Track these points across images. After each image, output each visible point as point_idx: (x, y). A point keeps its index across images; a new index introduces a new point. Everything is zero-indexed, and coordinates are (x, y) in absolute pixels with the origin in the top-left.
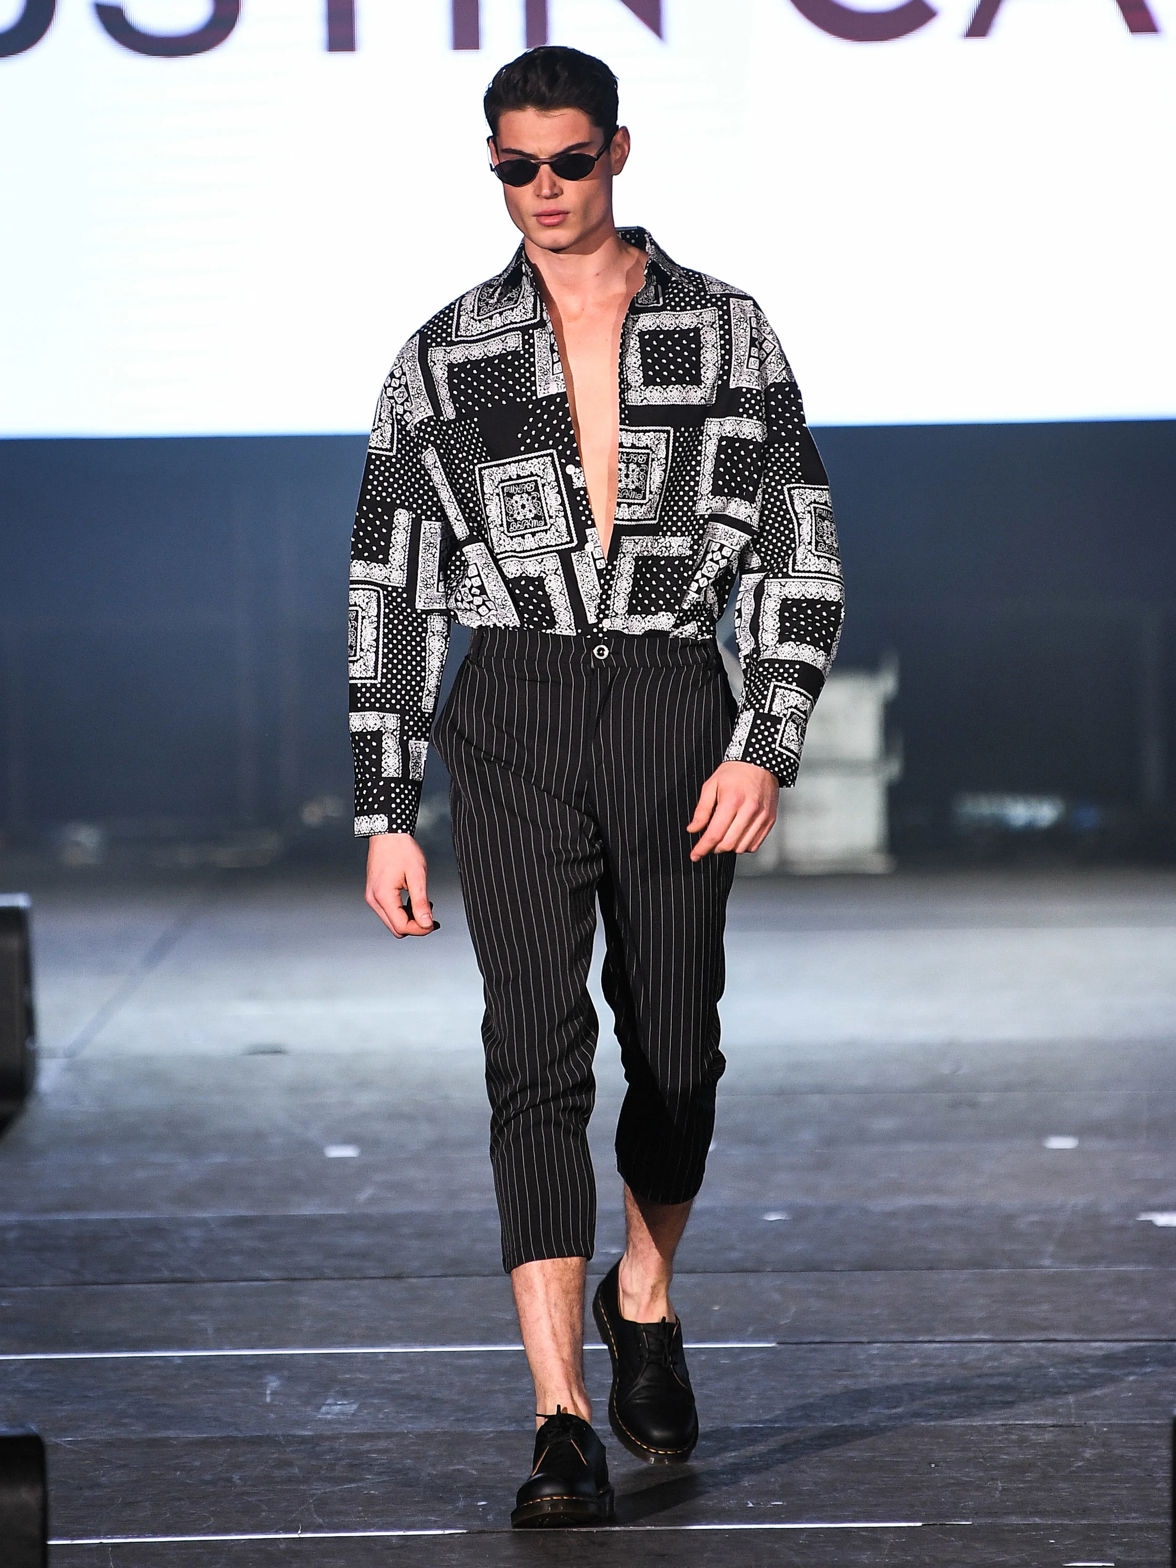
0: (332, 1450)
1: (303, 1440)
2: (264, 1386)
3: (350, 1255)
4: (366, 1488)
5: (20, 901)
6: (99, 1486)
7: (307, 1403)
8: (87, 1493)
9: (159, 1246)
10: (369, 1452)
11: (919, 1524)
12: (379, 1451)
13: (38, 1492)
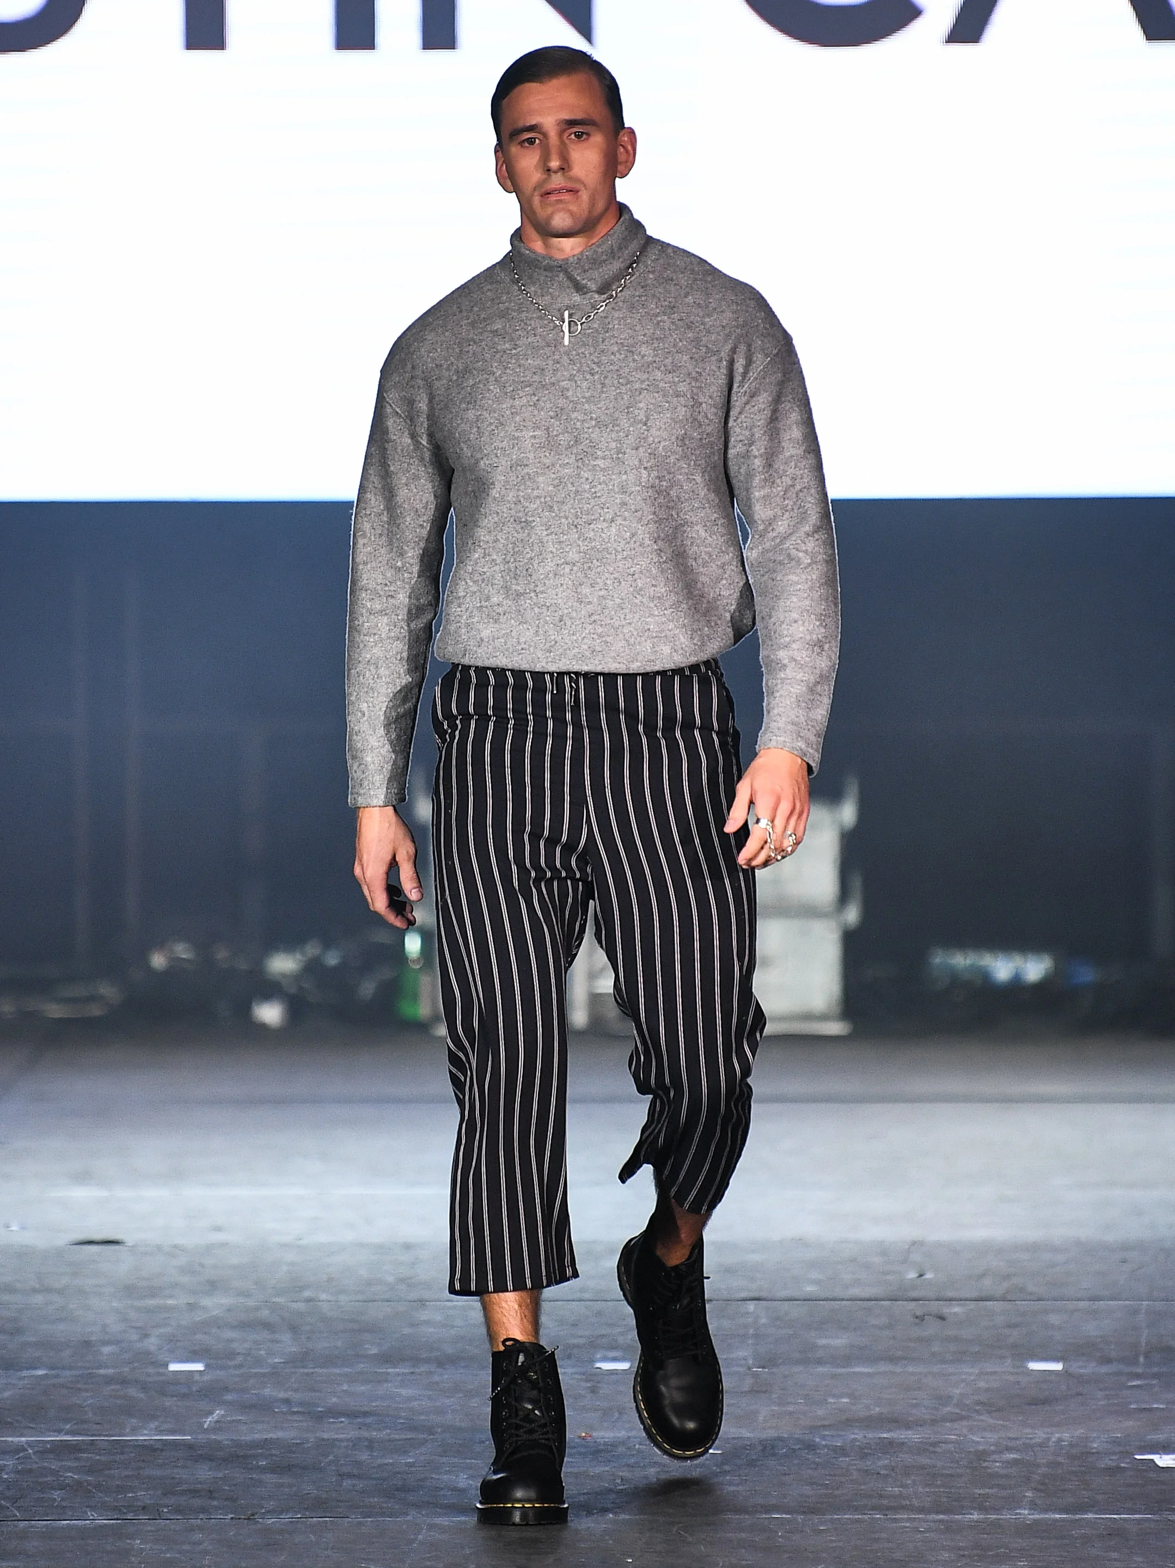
3: (194, 1493)
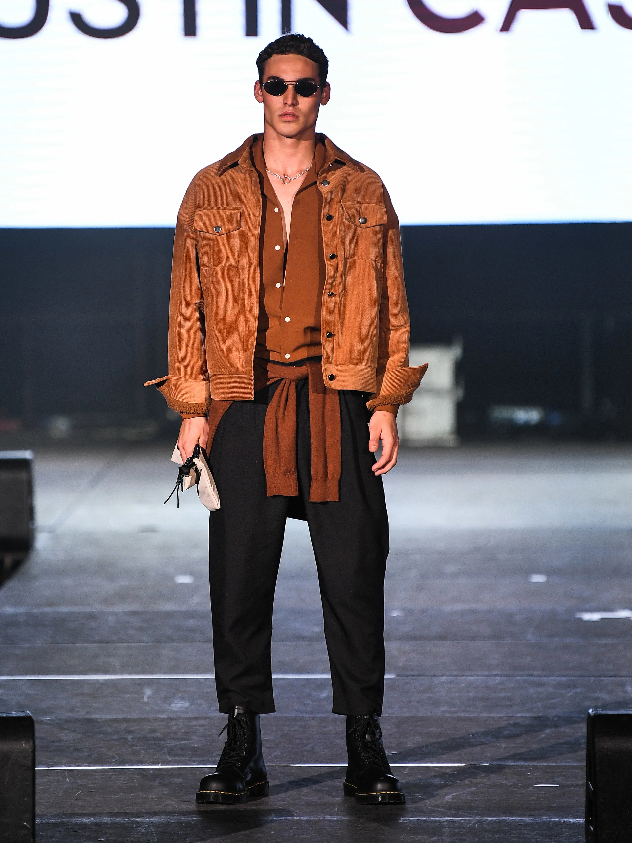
0: (177, 725)
1: (162, 720)
2: (143, 693)
3: (187, 630)
4: (193, 743)
5: (27, 454)
6: (62, 741)
7: (164, 702)
8: (57, 744)
9: (93, 624)
10: (195, 726)
11: (464, 765)
12: (200, 726)
13: (31, 743)
